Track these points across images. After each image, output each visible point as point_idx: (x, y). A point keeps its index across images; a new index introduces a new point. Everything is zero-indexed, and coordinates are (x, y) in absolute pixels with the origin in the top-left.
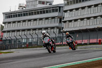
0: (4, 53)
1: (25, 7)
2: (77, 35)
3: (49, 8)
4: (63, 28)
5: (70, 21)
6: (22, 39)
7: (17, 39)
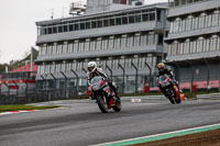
0: (38, 108)
1: (83, 10)
2: (197, 71)
3: (137, 12)
4: (166, 55)
5: (182, 40)
6: (78, 79)
7: (66, 78)
